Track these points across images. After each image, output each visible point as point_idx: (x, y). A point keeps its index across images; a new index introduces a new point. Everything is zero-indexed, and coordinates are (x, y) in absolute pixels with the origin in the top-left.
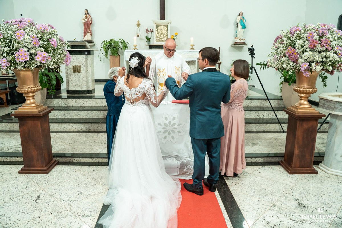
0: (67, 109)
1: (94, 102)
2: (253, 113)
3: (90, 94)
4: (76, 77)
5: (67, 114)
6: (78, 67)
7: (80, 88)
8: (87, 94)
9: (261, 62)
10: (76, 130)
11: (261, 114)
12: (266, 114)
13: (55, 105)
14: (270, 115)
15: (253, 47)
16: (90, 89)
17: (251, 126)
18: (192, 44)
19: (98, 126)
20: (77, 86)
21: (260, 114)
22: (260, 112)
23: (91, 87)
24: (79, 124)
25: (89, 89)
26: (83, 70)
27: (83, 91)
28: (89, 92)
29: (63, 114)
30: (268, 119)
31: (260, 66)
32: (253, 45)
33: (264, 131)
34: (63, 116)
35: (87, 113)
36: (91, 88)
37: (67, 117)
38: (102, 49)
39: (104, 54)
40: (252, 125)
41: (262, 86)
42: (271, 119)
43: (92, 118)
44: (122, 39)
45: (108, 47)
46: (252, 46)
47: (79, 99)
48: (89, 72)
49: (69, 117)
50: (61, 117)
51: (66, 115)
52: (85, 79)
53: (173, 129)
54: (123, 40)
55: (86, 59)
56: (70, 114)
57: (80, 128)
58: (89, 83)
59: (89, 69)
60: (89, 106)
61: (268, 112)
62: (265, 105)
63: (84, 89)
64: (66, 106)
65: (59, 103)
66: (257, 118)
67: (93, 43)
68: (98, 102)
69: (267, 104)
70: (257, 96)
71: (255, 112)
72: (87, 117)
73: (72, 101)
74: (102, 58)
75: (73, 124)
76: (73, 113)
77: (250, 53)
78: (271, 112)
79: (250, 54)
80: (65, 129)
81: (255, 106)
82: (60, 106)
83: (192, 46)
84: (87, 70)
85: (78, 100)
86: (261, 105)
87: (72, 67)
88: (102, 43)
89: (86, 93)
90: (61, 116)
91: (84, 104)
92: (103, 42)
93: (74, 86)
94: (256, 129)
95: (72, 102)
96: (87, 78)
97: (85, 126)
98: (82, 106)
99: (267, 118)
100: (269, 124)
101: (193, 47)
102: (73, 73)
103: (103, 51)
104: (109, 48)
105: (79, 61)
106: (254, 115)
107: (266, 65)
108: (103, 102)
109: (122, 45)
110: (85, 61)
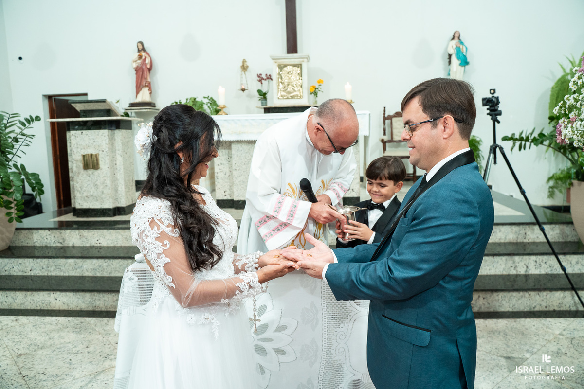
0: (63, 252)
1: (120, 237)
2: (501, 262)
3: (122, 215)
4: (90, 179)
5: (54, 267)
6: (94, 157)
7: (97, 203)
8: (115, 215)
9: (514, 134)
10: (65, 308)
11: (522, 264)
12: (533, 263)
13: (37, 244)
14: (543, 265)
15: (495, 95)
16: (122, 206)
17: (497, 298)
18: (349, 98)
20: (91, 198)
21: (517, 264)
22: (517, 258)
23: (123, 200)
24: (70, 294)
25: (119, 205)
26: (104, 163)
27: (106, 209)
28: (118, 211)
29: (44, 267)
30: (540, 275)
31: (511, 143)
32: (494, 90)
33: (533, 310)
34: (44, 270)
35: (97, 265)
36: (123, 203)
37: (53, 274)
40: (500, 296)
41: (523, 192)
42: (547, 275)
43: (108, 277)
44: (211, 98)
46: (492, 92)
47: (86, 231)
48: (118, 168)
49: (58, 273)
50: (41, 274)
51: (52, 269)
52: (108, 182)
53: (261, 343)
54: (213, 100)
55: (112, 139)
56: (60, 267)
57: (75, 304)
58: (119, 192)
59: (119, 160)
60: (110, 247)
61: (539, 257)
62: (528, 237)
63: (109, 205)
64: (59, 245)
65: (45, 238)
66: (511, 273)
67: (155, 106)
69: (534, 235)
70: (505, 214)
71: (504, 258)
72: (98, 275)
73: (73, 235)
75: (58, 293)
76: (67, 265)
77: (488, 112)
78: (545, 258)
79: (488, 114)
80: (41, 304)
81: (502, 241)
82: (46, 246)
84: (115, 163)
85: (85, 233)
86: (517, 238)
87: (81, 158)
89: (112, 214)
90: (40, 272)
91: (100, 241)
93: (86, 198)
94: (511, 306)
95: (74, 238)
96: (114, 180)
97: (86, 298)
98: (94, 246)
99: (537, 272)
100: (545, 293)
102: (82, 171)
105: (95, 144)
106: (503, 266)
107: (527, 140)
109: (210, 109)
110: (107, 143)
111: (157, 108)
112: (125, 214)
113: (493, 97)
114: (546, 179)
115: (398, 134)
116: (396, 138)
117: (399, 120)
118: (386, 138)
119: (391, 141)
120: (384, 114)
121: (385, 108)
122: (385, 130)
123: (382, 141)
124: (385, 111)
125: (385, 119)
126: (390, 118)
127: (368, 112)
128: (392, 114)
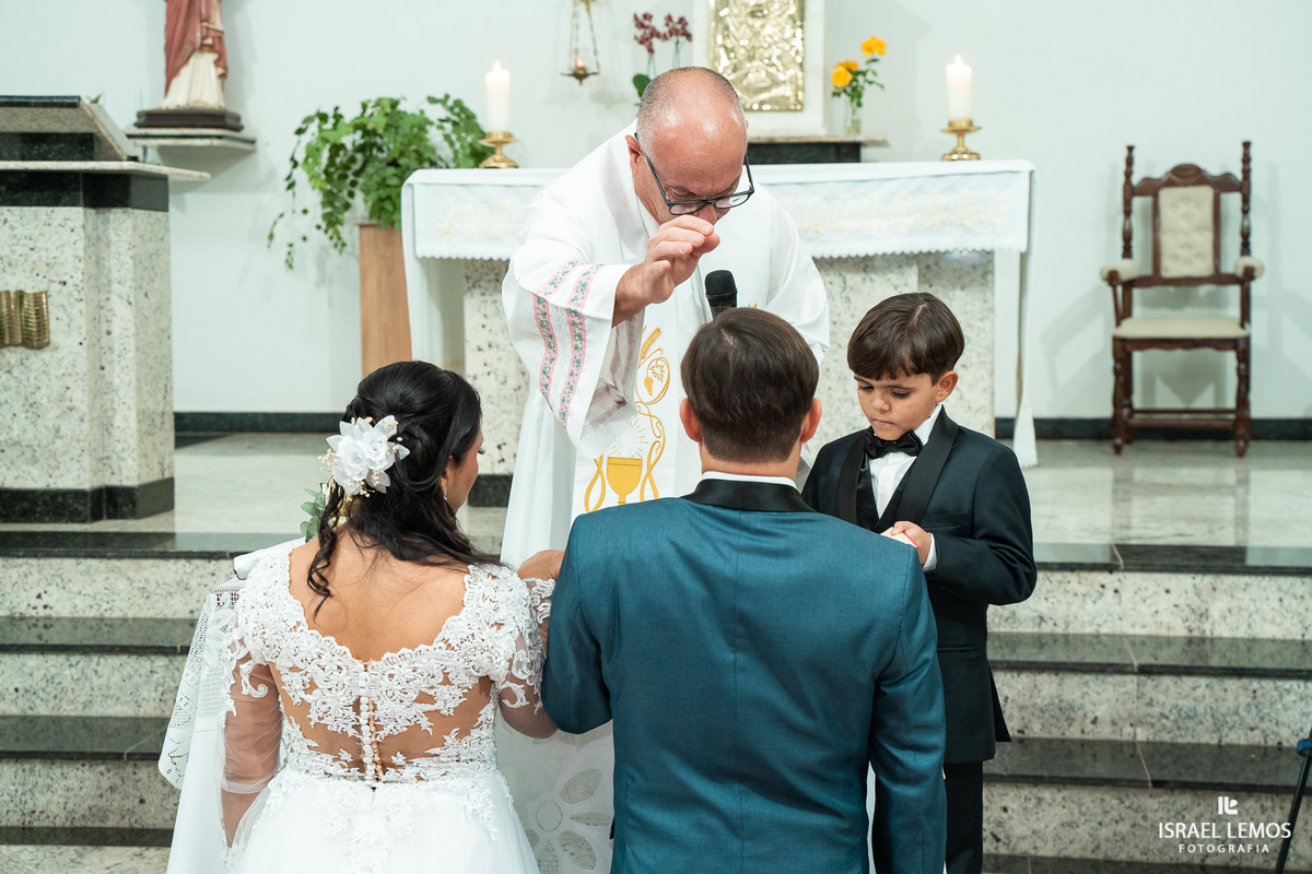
1: (122, 585)
3: (123, 516)
4: (13, 384)
6: (28, 302)
7: (35, 472)
8: (96, 517)
16: (127, 483)
18: (960, 114)
19: (106, 783)
20: (12, 453)
23: (130, 462)
25: (114, 481)
26: (67, 328)
27: (66, 494)
28: (110, 501)
35: (38, 675)
36: (129, 473)
38: (300, 175)
39: (317, 213)
44: (458, 103)
45: (353, 160)
48: (117, 348)
52: (80, 397)
54: (463, 109)
55: (96, 242)
58: (117, 434)
59: (122, 318)
60: (85, 620)
63: (76, 477)
67: (239, 129)
68: (151, 587)
72: (43, 710)
74: (299, 245)
83: (960, 133)
84: (105, 327)
88: (300, 132)
89: (86, 510)
91: (45, 600)
92: (308, 120)
96: (101, 388)
98: (22, 619)
101: (971, 141)
103: (311, 197)
104: (356, 167)
105: (34, 256)
108: (193, 583)
109: (452, 144)
110: (81, 253)
111: (244, 134)
112: (134, 515)
115: (1183, 253)
116: (1171, 269)
117: (1186, 199)
118: (1128, 269)
119: (1153, 279)
120: (1128, 174)
121: (1130, 149)
122: (1127, 238)
123: (1112, 278)
124: (1130, 162)
125: (1130, 191)
126: (1151, 188)
127: (1026, 166)
128: (1159, 171)
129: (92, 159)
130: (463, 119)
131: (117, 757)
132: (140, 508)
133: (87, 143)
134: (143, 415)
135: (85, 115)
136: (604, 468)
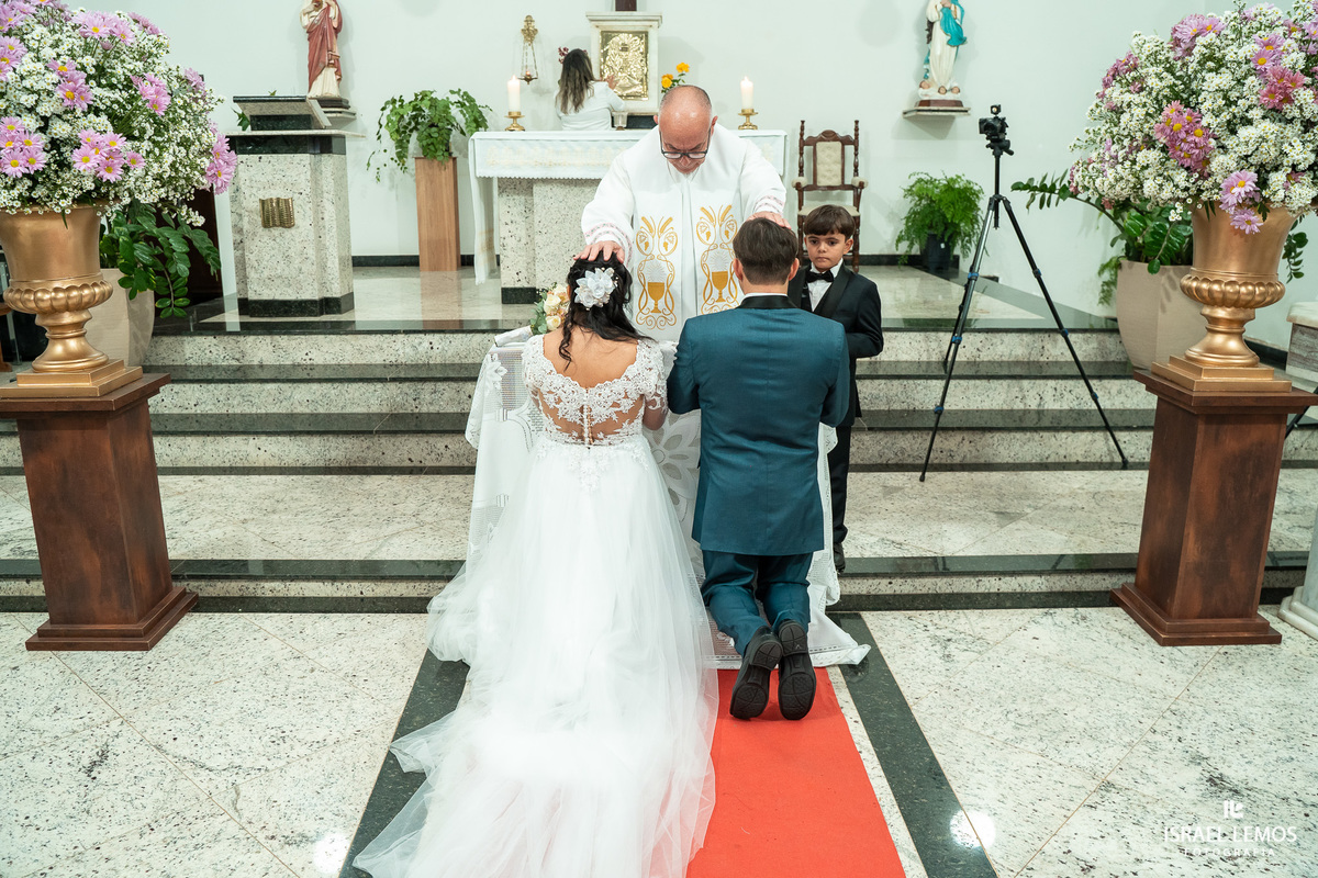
0: (240, 375)
1: (349, 348)
2: (1000, 389)
3: (334, 313)
4: (277, 246)
5: (239, 398)
6: (282, 205)
7: (290, 291)
8: (322, 314)
9: (1032, 180)
10: (275, 463)
11: (1033, 393)
12: (1052, 392)
13: (191, 362)
14: (1066, 394)
15: (1000, 115)
16: (335, 296)
17: (990, 441)
18: (747, 106)
19: (365, 445)
20: (278, 282)
21: (1026, 393)
22: (1025, 383)
23: (336, 285)
24: (285, 439)
25: (328, 295)
26: (303, 217)
27: (306, 302)
28: (329, 304)
29: (221, 399)
30: (1061, 411)
31: (1026, 195)
32: (999, 108)
33: (1045, 461)
34: (221, 405)
35: (318, 394)
36: (336, 292)
37: (238, 411)
38: (384, 132)
39: (393, 152)
40: (996, 439)
41: (1037, 274)
42: (1071, 410)
43: (338, 414)
44: (465, 93)
45: (409, 123)
46: (995, 110)
47: (286, 337)
48: (327, 226)
49: (247, 410)
50: (215, 411)
51: (235, 402)
52: (311, 252)
53: (672, 461)
54: (468, 96)
55: (316, 171)
56: (250, 398)
57: (293, 456)
58: (329, 271)
59: (330, 211)
60: (330, 365)
61: (1060, 381)
62: (1046, 353)
63: (311, 293)
64: (235, 363)
65: (207, 351)
66: (1015, 407)
67: (348, 107)
68: (363, 349)
69: (1056, 350)
70: (1012, 317)
71: (1005, 383)
72: (321, 410)
73: (260, 345)
74: (382, 168)
75: (263, 438)
76: (264, 394)
77: (989, 142)
78: (1071, 383)
79: (987, 146)
80: (232, 458)
81: (1004, 359)
82: (209, 366)
83: (748, 115)
84: (321, 216)
85: (283, 340)
86: (1030, 354)
87: (257, 206)
88: (383, 109)
89: (317, 310)
90: (213, 407)
91: (310, 356)
92: (387, 103)
93: (267, 281)
94: (1012, 455)
95: (262, 350)
96: (320, 247)
97: (313, 446)
98: (299, 365)
99: (1057, 406)
100: (1064, 435)
101: (753, 120)
102: (260, 230)
103: (389, 143)
104: (410, 127)
105: (285, 180)
106: (1004, 396)
107: (1052, 190)
108: (385, 346)
109: (464, 115)
110: (309, 178)
111: (350, 110)
112: (339, 312)
113: (996, 118)
114: (1097, 269)
115: (828, 174)
116: (822, 182)
117: (829, 148)
118: (804, 181)
119: (813, 187)
120: (802, 135)
121: (803, 122)
122: (801, 168)
123: (798, 186)
124: (802, 128)
125: (803, 143)
126: (813, 142)
127: (783, 133)
128: (816, 134)
129: (310, 129)
130: (467, 102)
131: (371, 432)
132: (343, 307)
133: (307, 120)
134: (341, 259)
135: (308, 106)
136: (647, 288)
